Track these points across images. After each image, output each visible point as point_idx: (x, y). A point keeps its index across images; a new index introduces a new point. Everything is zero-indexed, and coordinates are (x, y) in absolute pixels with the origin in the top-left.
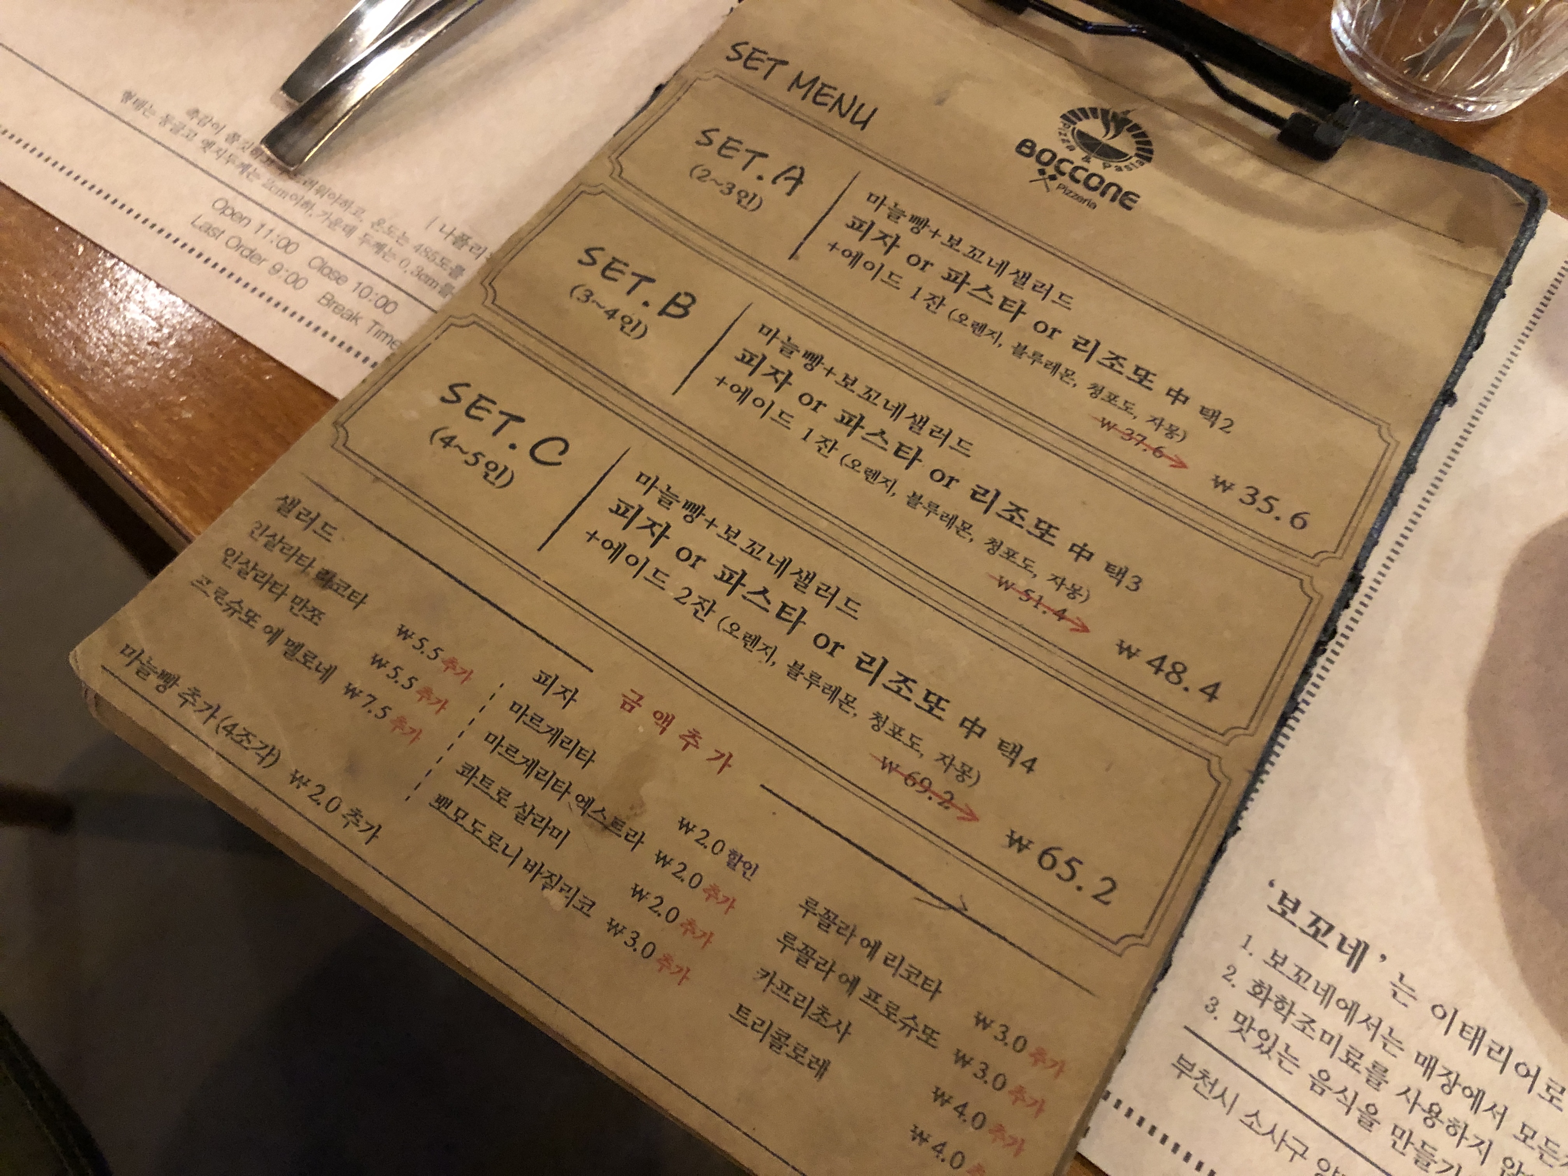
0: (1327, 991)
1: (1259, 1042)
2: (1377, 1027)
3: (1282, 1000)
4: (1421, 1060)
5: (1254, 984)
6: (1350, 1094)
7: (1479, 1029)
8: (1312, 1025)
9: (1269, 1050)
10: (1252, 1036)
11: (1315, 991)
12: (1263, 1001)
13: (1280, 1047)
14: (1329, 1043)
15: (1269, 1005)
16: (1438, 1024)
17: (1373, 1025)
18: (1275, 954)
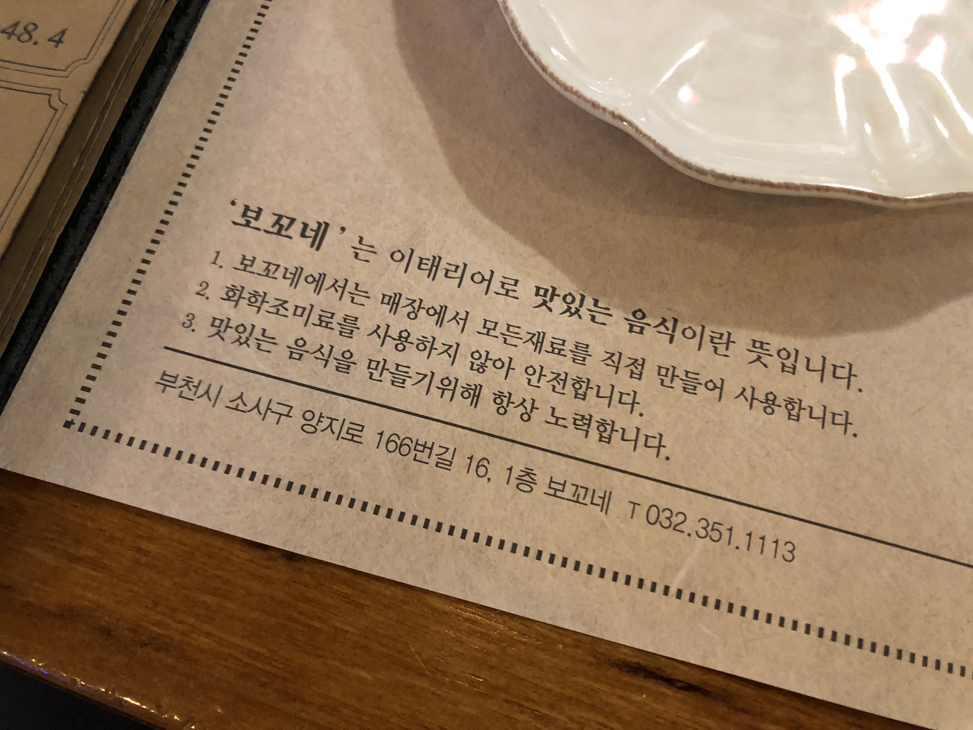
0: (295, 275)
1: (237, 336)
2: (344, 288)
3: (255, 294)
4: (386, 300)
5: (227, 290)
6: (326, 351)
7: (434, 258)
8: (285, 306)
9: (248, 339)
10: (231, 334)
11: (284, 277)
12: (237, 302)
13: (257, 333)
14: (301, 316)
15: (243, 303)
16: (398, 266)
17: (339, 287)
18: (244, 258)
